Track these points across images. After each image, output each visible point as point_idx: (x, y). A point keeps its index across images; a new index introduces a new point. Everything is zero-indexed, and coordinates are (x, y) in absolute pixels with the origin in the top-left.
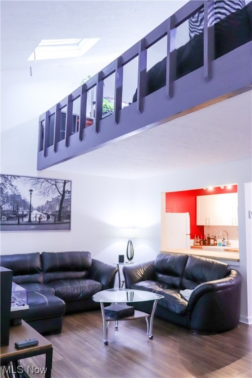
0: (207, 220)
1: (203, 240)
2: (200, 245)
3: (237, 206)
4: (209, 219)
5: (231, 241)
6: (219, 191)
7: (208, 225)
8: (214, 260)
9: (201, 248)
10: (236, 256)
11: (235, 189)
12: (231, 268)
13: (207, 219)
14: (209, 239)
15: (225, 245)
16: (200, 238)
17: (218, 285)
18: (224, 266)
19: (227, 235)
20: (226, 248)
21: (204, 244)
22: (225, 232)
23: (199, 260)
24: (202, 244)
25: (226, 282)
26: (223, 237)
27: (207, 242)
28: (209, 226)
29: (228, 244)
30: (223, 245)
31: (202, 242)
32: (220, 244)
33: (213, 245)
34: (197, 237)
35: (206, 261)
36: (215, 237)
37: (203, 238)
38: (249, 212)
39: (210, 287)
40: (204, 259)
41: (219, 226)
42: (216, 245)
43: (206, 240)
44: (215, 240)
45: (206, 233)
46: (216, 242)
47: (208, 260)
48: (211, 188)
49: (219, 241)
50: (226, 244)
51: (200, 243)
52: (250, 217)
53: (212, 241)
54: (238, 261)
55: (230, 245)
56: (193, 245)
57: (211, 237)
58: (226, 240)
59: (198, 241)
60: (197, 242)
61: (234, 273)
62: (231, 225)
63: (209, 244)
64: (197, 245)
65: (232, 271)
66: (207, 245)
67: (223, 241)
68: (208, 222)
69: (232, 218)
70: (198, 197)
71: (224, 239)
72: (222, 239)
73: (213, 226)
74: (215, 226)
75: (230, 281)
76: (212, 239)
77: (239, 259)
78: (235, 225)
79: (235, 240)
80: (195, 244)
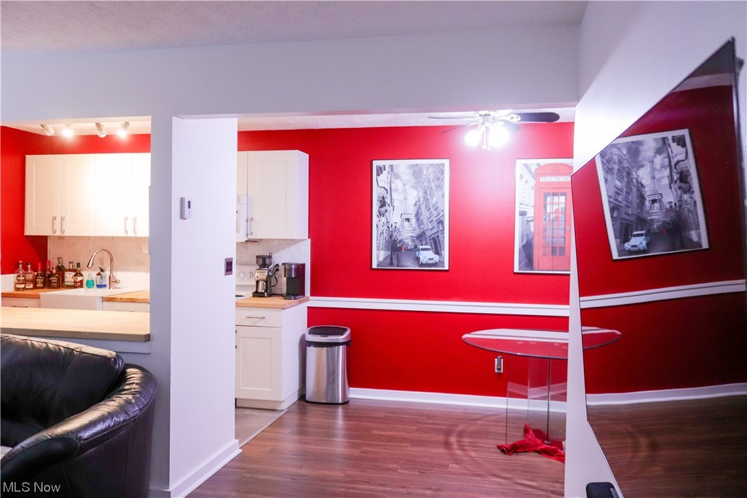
0: (58, 222)
1: (44, 275)
2: (35, 287)
3: (149, 183)
4: (63, 219)
5: (119, 275)
6: (93, 145)
7: (58, 233)
8: (72, 345)
9: (38, 297)
10: (136, 321)
11: (141, 143)
12: (127, 359)
13: (55, 218)
14: (61, 270)
15: (105, 286)
16: (35, 269)
17: (86, 434)
18: (105, 358)
19: (112, 260)
20: (106, 292)
21: (48, 285)
22: (105, 254)
23: (23, 347)
24: (40, 285)
25: (111, 415)
26: (97, 265)
27: (54, 279)
28: (60, 238)
29: (113, 282)
30: (99, 286)
31: (40, 280)
32: (90, 284)
33: (74, 287)
34: (25, 269)
35: (47, 348)
36: (78, 265)
37: (44, 269)
38: (182, 200)
39: (59, 446)
40: (37, 342)
41: (89, 238)
42: (81, 286)
43: (52, 275)
44: (78, 274)
45: (53, 254)
46: (79, 279)
47: (52, 343)
48: (67, 132)
49: (88, 275)
50: (107, 282)
51: (34, 282)
52: (182, 217)
53: (69, 277)
54: (147, 338)
55: (117, 285)
56: (11, 290)
57: (66, 266)
58: (107, 273)
59: (30, 277)
60: (25, 282)
61: (134, 375)
62: (123, 234)
63: (61, 284)
64: (24, 289)
65: (129, 370)
66: (54, 288)
67: (99, 274)
68: (57, 227)
69: (126, 219)
70: (28, 157)
71: (102, 270)
72: (95, 270)
73: (74, 237)
74: (80, 238)
75: (123, 409)
76: (70, 270)
77: (149, 335)
78: (133, 235)
79: (130, 271)
80: (18, 286)
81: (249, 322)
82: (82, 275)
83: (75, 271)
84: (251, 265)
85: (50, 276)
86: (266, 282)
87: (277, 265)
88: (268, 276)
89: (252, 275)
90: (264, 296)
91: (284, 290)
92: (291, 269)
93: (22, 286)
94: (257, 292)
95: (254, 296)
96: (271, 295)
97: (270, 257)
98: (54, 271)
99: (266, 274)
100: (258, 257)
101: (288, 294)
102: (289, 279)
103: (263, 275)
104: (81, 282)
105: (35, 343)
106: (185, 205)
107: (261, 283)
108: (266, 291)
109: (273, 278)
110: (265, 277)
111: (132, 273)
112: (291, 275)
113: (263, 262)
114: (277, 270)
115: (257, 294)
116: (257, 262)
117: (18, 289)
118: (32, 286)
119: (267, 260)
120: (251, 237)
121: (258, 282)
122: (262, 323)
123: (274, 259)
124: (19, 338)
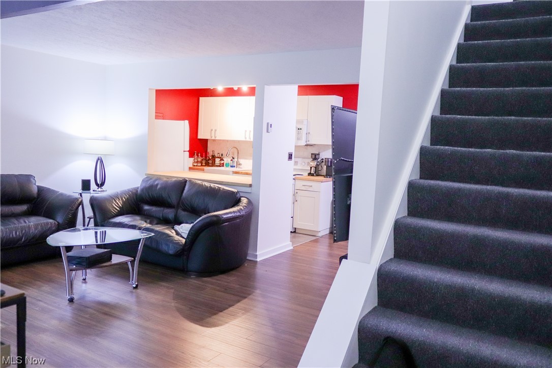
0: (213, 132)
1: (206, 160)
2: (202, 165)
3: (254, 116)
4: (216, 130)
5: (241, 161)
6: (230, 92)
7: (213, 138)
8: (220, 186)
9: (203, 170)
10: (247, 180)
11: (252, 92)
12: (242, 194)
13: (212, 130)
14: (214, 157)
15: (234, 166)
16: (202, 156)
17: (225, 216)
18: (233, 192)
19: (238, 153)
20: (235, 169)
21: (207, 164)
22: (235, 149)
23: (201, 186)
24: (204, 164)
25: (234, 212)
26: (231, 155)
27: (210, 162)
28: (214, 140)
29: (239, 164)
30: (232, 166)
31: (204, 162)
32: (227, 165)
33: (219, 166)
34: (198, 156)
35: (210, 187)
36: (222, 155)
37: (206, 157)
38: (268, 124)
39: (215, 219)
40: (207, 184)
41: (227, 141)
42: (223, 166)
43: (209, 159)
44: (222, 160)
45: (210, 149)
46: (222, 162)
47: (212, 185)
48: (220, 88)
49: (227, 160)
50: (235, 164)
51: (201, 162)
52: (268, 132)
53: (217, 161)
54: (250, 186)
55: (240, 166)
56: (191, 166)
57: (216, 155)
58: (236, 160)
59: (199, 160)
60: (197, 162)
61: (244, 201)
62: (243, 139)
63: (213, 165)
64: (197, 166)
65: (242, 198)
66: (210, 166)
67: (232, 160)
68: (213, 135)
69: (246, 131)
70: (201, 98)
71: (233, 158)
72: (230, 158)
73: (220, 140)
74: (223, 141)
75: (239, 211)
76: (218, 157)
77: (251, 184)
78: (249, 140)
79: (247, 159)
80: (194, 164)
81: (303, 188)
82: (223, 160)
83: (220, 158)
84: (308, 158)
85: (208, 160)
86: (316, 168)
87: (323, 159)
88: (317, 164)
89: (308, 164)
90: (314, 176)
91: (325, 173)
92: (328, 161)
93: (196, 164)
94: (310, 173)
95: (309, 175)
96: (318, 176)
97: (319, 154)
98: (211, 158)
99: (316, 163)
100: (312, 154)
101: (326, 175)
102: (328, 167)
103: (314, 164)
104: (223, 164)
105: (206, 184)
106: (269, 126)
107: (313, 168)
108: (315, 173)
109: (320, 166)
110: (315, 166)
111: (248, 160)
112: (328, 164)
113: (315, 157)
114: (323, 162)
115: (310, 174)
116: (311, 157)
117: (194, 166)
118: (200, 165)
119: (317, 156)
120: (308, 143)
121: (311, 168)
122: (310, 189)
123: (320, 156)
124: (199, 182)
